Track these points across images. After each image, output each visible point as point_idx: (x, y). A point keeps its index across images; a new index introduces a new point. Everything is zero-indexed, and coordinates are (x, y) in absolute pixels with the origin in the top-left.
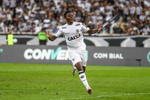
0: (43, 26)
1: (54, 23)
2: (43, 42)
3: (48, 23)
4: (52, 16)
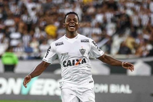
0: (9, 42)
1: (26, 38)
3: (17, 39)
4: (23, 28)
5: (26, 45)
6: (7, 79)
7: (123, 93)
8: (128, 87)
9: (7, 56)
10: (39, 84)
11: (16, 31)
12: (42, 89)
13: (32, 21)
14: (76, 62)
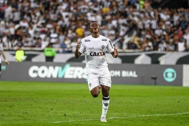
0: (50, 40)
1: (62, 38)
2: (50, 59)
3: (55, 38)
4: (60, 30)
5: (61, 42)
6: (48, 67)
7: (131, 76)
8: (135, 73)
9: (48, 51)
10: (71, 71)
11: (55, 32)
12: (73, 74)
13: (66, 25)
14: (100, 54)
